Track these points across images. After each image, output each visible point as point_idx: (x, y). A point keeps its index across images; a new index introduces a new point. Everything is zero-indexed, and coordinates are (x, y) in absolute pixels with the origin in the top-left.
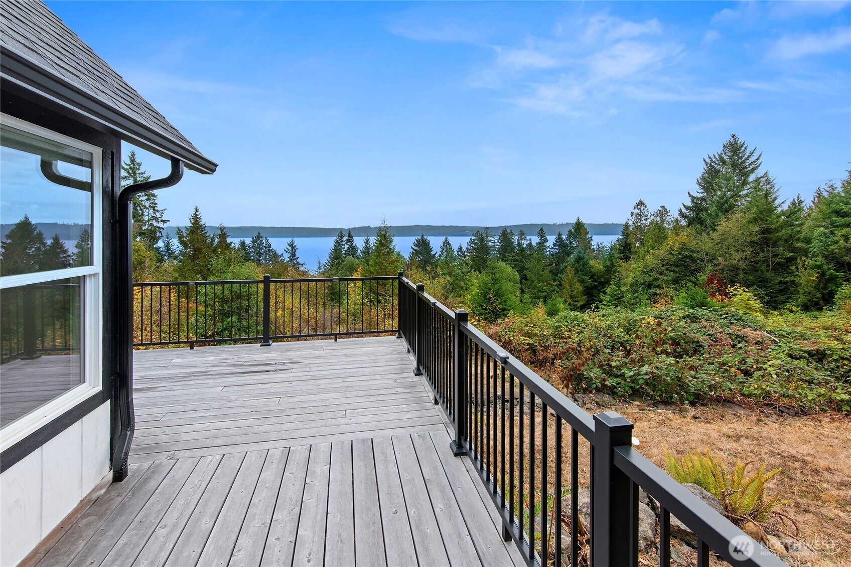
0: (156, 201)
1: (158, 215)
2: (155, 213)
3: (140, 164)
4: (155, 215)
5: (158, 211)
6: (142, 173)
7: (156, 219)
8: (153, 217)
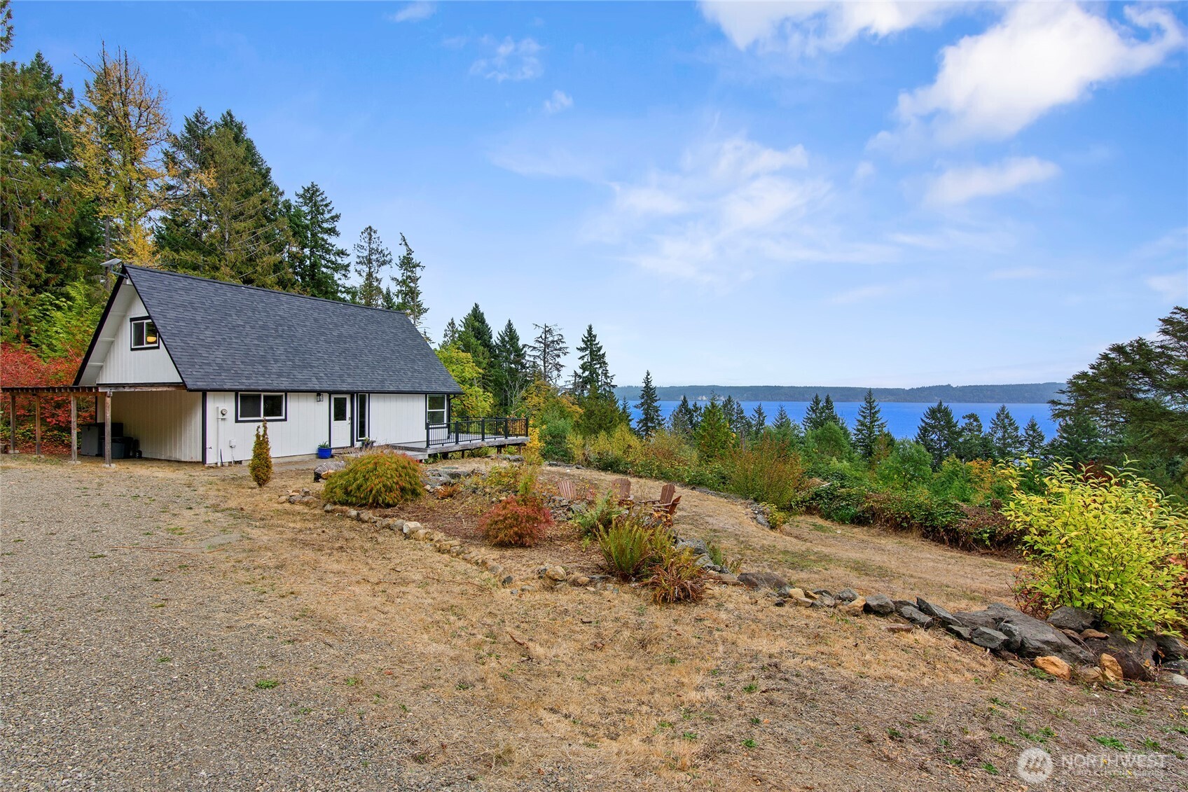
0: (607, 368)
1: (609, 380)
6: (597, 344)
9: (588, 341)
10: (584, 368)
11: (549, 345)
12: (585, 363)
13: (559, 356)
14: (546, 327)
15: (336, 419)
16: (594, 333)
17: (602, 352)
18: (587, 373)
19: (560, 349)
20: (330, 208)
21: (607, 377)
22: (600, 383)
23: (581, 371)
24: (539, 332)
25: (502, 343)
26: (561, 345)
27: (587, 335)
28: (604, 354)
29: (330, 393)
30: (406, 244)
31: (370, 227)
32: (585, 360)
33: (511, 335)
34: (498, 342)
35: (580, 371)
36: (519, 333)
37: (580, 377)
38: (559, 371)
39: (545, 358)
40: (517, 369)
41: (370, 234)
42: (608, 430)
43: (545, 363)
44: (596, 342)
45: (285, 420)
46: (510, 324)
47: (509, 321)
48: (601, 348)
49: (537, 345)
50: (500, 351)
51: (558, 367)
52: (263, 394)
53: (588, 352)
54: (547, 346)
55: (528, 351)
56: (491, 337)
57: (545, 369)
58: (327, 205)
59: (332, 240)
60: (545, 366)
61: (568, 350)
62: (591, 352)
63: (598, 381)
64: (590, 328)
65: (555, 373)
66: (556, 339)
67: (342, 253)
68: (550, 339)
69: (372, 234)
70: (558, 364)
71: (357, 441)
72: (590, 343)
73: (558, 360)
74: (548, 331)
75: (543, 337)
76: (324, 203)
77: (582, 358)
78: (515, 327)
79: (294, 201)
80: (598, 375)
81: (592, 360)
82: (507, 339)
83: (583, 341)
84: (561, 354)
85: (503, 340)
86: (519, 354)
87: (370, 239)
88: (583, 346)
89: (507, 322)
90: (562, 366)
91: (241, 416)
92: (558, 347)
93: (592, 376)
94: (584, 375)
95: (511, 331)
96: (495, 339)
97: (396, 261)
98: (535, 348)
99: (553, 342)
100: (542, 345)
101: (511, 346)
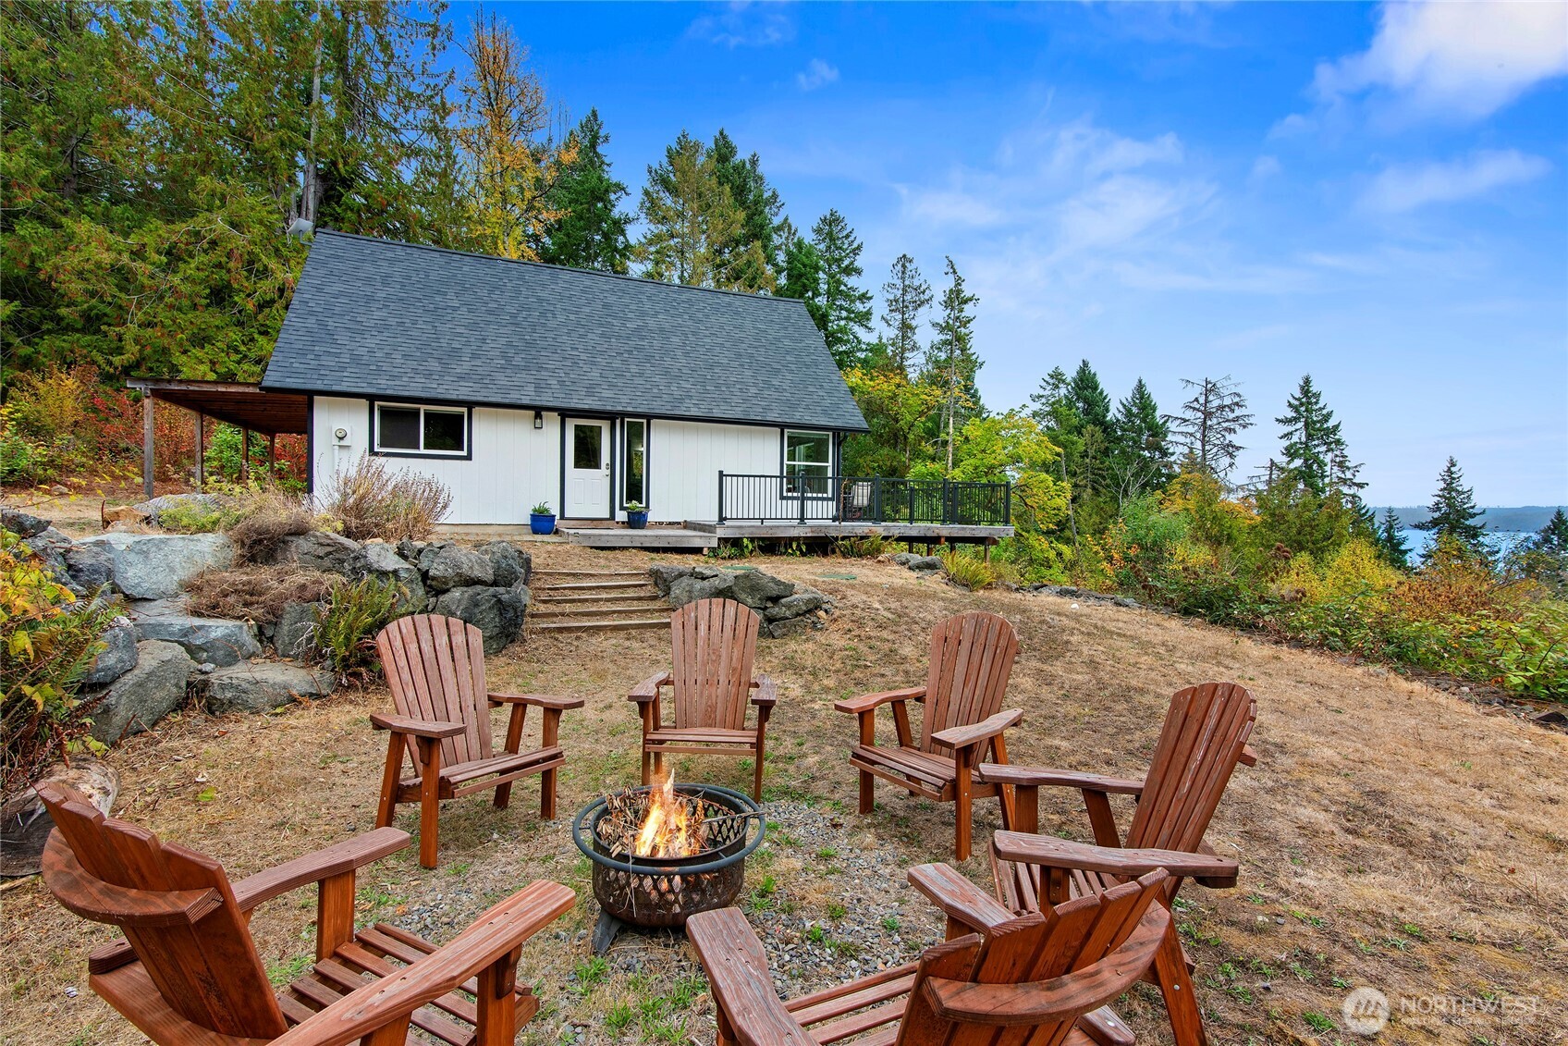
0: (1345, 452)
1: (1349, 475)
2: (1343, 472)
3: (1317, 396)
4: (1343, 476)
5: (1348, 468)
6: (1321, 409)
7: (1344, 481)
8: (1339, 478)
9: (1302, 404)
10: (1291, 453)
11: (1211, 413)
12: (1291, 446)
13: (1230, 430)
14: (1207, 383)
15: (577, 465)
16: (1314, 389)
17: (1331, 423)
18: (1298, 463)
19: (1236, 420)
20: (851, 239)
21: (1341, 465)
22: (1327, 480)
23: (1286, 459)
24: (1196, 392)
25: (1126, 416)
26: (1238, 412)
27: (1298, 395)
28: (1336, 427)
29: (565, 414)
30: (955, 272)
31: (904, 256)
32: (1295, 439)
33: (1142, 402)
34: (1119, 416)
35: (1282, 460)
36: (1155, 399)
37: (1282, 469)
38: (1231, 456)
39: (1204, 436)
40: (1152, 459)
41: (904, 266)
42: (1318, 553)
43: (1203, 445)
44: (1321, 405)
45: (469, 457)
46: (1140, 386)
47: (1140, 381)
48: (1329, 414)
49: (1189, 415)
50: (1123, 430)
51: (1230, 450)
52: (423, 408)
53: (1300, 425)
54: (1208, 415)
55: (1172, 426)
56: (1107, 410)
57: (1204, 455)
58: (847, 236)
59: (852, 281)
60: (1203, 450)
61: (1252, 420)
62: (1306, 425)
63: (1323, 477)
64: (1307, 381)
65: (1225, 461)
66: (1227, 401)
67: (864, 297)
68: (1216, 403)
69: (907, 264)
70: (1230, 445)
71: (622, 508)
72: (1307, 409)
73: (1229, 437)
74: (1210, 389)
75: (1202, 400)
76: (845, 233)
77: (1287, 435)
78: (1149, 389)
79: (809, 238)
80: (1321, 465)
81: (1309, 437)
82: (1135, 410)
83: (1290, 405)
84: (1237, 427)
85: (1129, 413)
86: (1158, 432)
87: (903, 273)
88: (1290, 414)
89: (1136, 383)
90: (1238, 448)
91: (382, 445)
92: (1231, 416)
93: (1310, 467)
94: (1292, 466)
95: (1142, 398)
96: (1115, 412)
97: (940, 297)
98: (1185, 421)
99: (1221, 408)
100: (1199, 414)
101: (1144, 420)
